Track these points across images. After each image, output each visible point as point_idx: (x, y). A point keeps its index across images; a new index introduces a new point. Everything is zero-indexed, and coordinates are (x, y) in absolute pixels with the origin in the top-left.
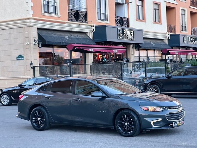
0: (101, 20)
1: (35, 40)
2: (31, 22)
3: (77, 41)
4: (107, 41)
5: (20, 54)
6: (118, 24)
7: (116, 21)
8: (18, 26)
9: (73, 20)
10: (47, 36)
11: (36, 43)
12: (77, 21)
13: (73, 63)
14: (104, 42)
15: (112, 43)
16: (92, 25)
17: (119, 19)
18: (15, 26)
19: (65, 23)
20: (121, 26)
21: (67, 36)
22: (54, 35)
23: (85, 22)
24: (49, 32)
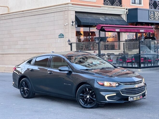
0: (135, 4)
1: (72, 21)
2: (69, 6)
3: (110, 22)
4: (138, 21)
5: (61, 33)
6: (151, 7)
7: (150, 4)
8: (60, 10)
9: (108, 5)
10: (83, 18)
11: (73, 24)
12: (112, 5)
13: (101, 40)
14: (136, 22)
15: (144, 23)
16: (126, 8)
17: (153, 2)
18: (58, 10)
19: (100, 7)
20: (155, 9)
21: (102, 18)
22: (89, 17)
23: (120, 5)
24: (86, 15)
